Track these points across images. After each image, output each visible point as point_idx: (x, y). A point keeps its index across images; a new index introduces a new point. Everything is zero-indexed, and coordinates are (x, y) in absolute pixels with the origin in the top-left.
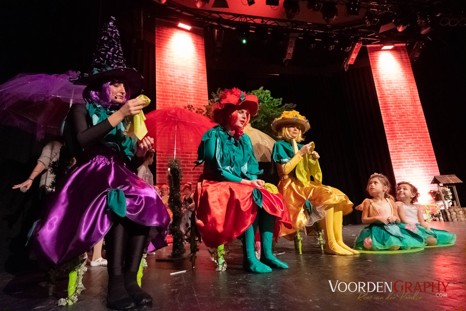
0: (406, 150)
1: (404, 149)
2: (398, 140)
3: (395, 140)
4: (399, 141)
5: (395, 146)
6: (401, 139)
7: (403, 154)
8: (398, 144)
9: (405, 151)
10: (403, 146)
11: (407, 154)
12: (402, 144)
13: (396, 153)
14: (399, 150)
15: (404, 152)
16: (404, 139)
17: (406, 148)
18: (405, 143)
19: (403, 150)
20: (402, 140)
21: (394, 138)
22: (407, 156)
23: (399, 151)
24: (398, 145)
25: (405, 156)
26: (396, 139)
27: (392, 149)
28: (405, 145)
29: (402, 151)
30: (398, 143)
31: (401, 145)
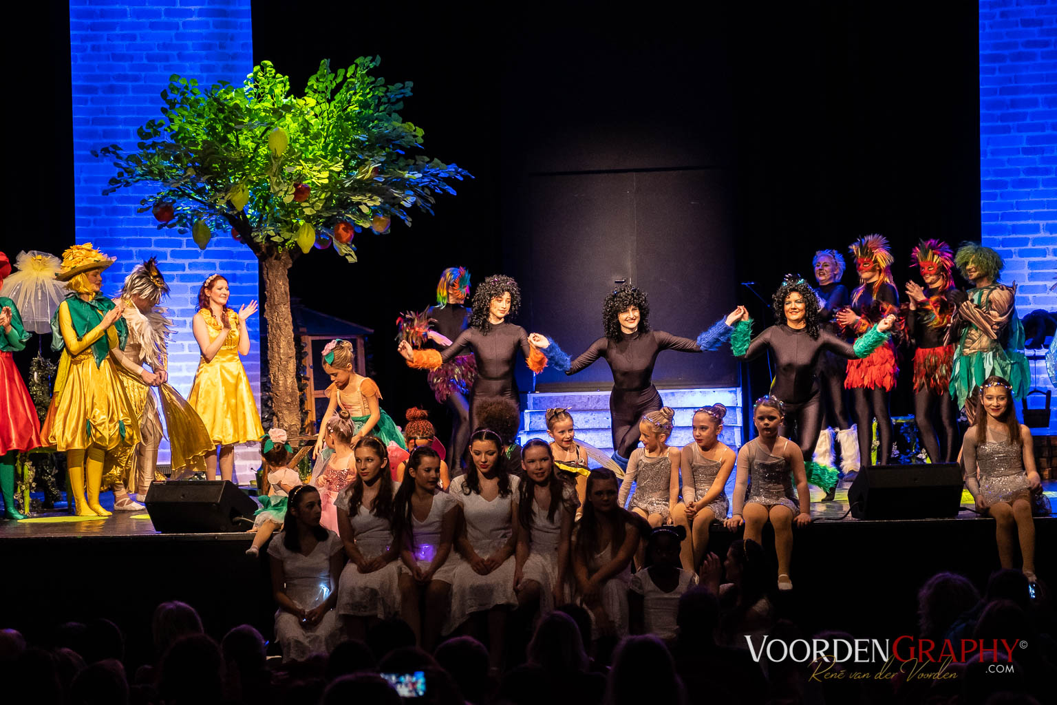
0: (1053, 176)
1: (1047, 172)
2: (1025, 135)
3: (1013, 133)
4: (1030, 140)
5: (1009, 161)
6: (1042, 127)
7: (1037, 194)
8: (1026, 151)
9: (1046, 183)
10: (1043, 161)
12: (1042, 151)
13: (1010, 189)
14: (1022, 176)
15: (1041, 188)
16: (1054, 127)
18: (1055, 146)
19: (1040, 178)
20: (1048, 132)
21: (1011, 124)
22: (1050, 204)
23: (1022, 183)
24: (1021, 156)
25: (1042, 205)
26: (1020, 129)
27: (997, 173)
29: (1034, 183)
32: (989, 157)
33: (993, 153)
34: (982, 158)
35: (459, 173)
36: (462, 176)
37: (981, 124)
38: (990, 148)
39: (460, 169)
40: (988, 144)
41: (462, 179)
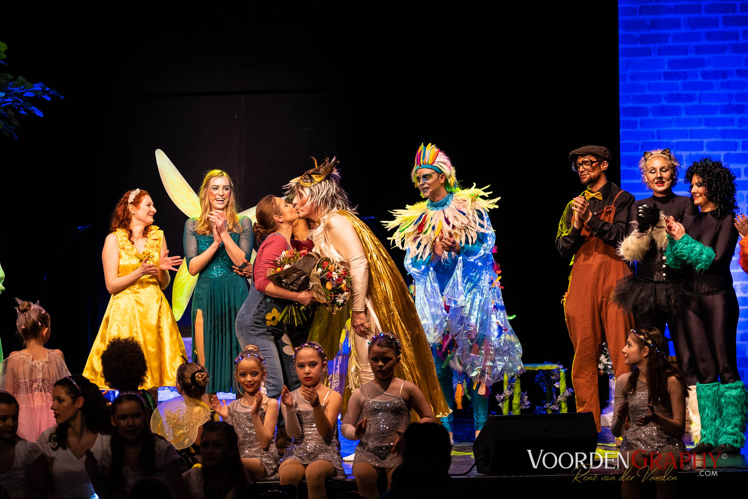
0: (696, 103)
1: (690, 98)
2: (667, 58)
3: (654, 56)
4: (672, 64)
5: (649, 86)
6: (685, 50)
7: (679, 122)
8: (668, 76)
9: (689, 111)
10: (686, 86)
11: (699, 122)
12: (685, 76)
13: (651, 117)
14: (664, 103)
15: (683, 116)
16: (698, 50)
17: (698, 93)
18: (699, 70)
19: (682, 105)
20: (691, 56)
21: (651, 46)
22: (693, 134)
23: (664, 111)
24: (663, 81)
25: (685, 134)
26: (661, 52)
27: (636, 99)
28: (700, 79)
29: (676, 111)
30: (666, 69)
31: (679, 82)
32: (628, 81)
33: (632, 77)
34: (620, 83)
35: (47, 92)
36: (49, 95)
37: (620, 46)
38: (630, 71)
39: (47, 89)
40: (627, 67)
41: (49, 99)
